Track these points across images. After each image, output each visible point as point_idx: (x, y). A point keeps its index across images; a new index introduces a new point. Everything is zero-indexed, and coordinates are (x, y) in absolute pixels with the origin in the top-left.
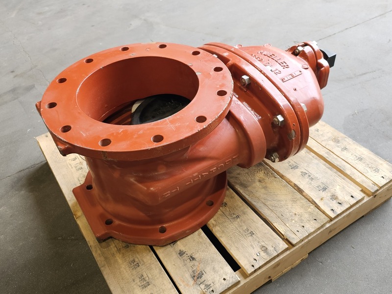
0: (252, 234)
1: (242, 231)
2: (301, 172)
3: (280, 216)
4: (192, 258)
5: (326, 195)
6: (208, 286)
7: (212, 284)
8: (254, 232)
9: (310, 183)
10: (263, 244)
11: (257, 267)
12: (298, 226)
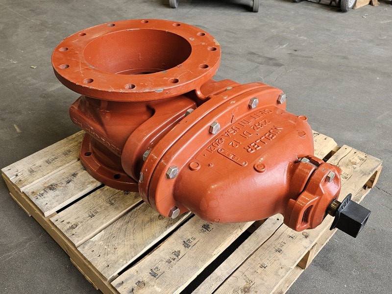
0: (92, 216)
1: (95, 209)
2: (179, 251)
3: (113, 236)
4: (68, 182)
5: (145, 276)
6: (42, 195)
7: (43, 197)
8: (93, 218)
9: (162, 261)
10: (80, 225)
11: (56, 223)
12: (100, 251)
